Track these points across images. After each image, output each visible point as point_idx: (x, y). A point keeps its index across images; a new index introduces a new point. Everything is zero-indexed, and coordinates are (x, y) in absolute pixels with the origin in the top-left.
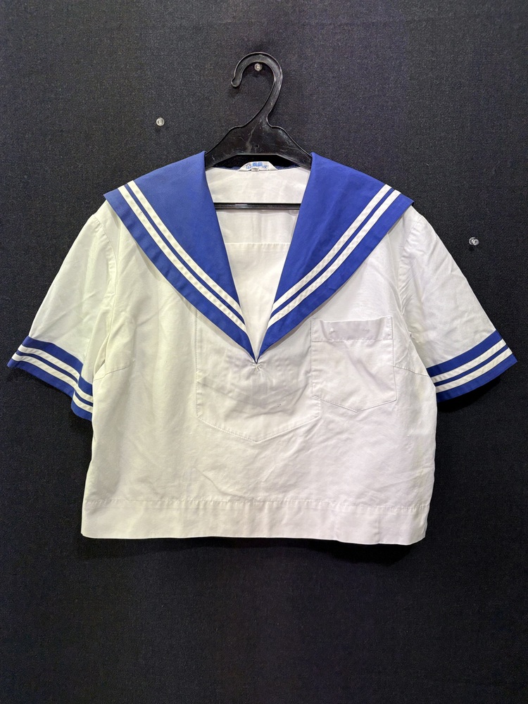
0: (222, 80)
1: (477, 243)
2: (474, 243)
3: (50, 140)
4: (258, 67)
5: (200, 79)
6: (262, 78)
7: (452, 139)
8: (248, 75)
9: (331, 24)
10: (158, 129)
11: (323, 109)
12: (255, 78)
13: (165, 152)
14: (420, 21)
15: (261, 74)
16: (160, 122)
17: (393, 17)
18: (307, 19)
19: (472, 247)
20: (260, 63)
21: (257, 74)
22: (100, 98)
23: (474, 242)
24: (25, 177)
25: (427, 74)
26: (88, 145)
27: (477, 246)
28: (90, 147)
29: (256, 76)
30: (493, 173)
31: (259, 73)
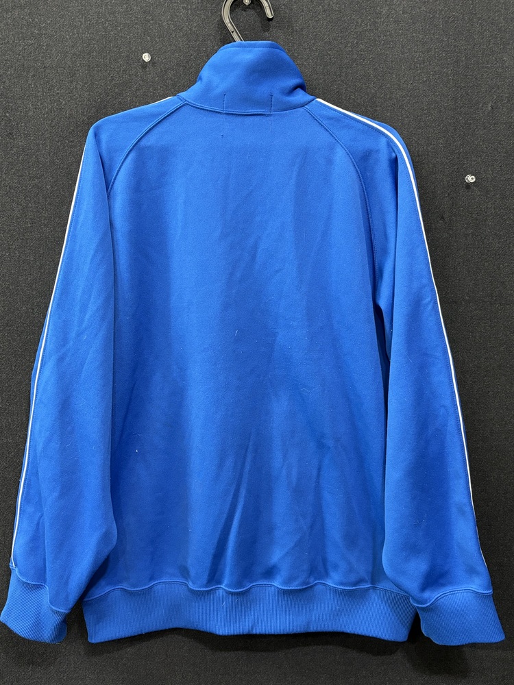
0: (210, 14)
1: (474, 180)
3: (34, 76)
4: (247, 1)
5: (187, 13)
6: (253, 12)
7: (447, 74)
8: (237, 9)
10: (145, 65)
11: (314, 44)
12: (244, 13)
13: (151, 89)
15: (250, 8)
16: (146, 57)
19: (468, 186)
21: (245, 8)
22: (85, 33)
23: (470, 179)
24: (8, 115)
25: (420, 8)
26: (72, 82)
27: (474, 183)
28: (74, 83)
29: (245, 11)
30: (490, 108)
31: (248, 7)
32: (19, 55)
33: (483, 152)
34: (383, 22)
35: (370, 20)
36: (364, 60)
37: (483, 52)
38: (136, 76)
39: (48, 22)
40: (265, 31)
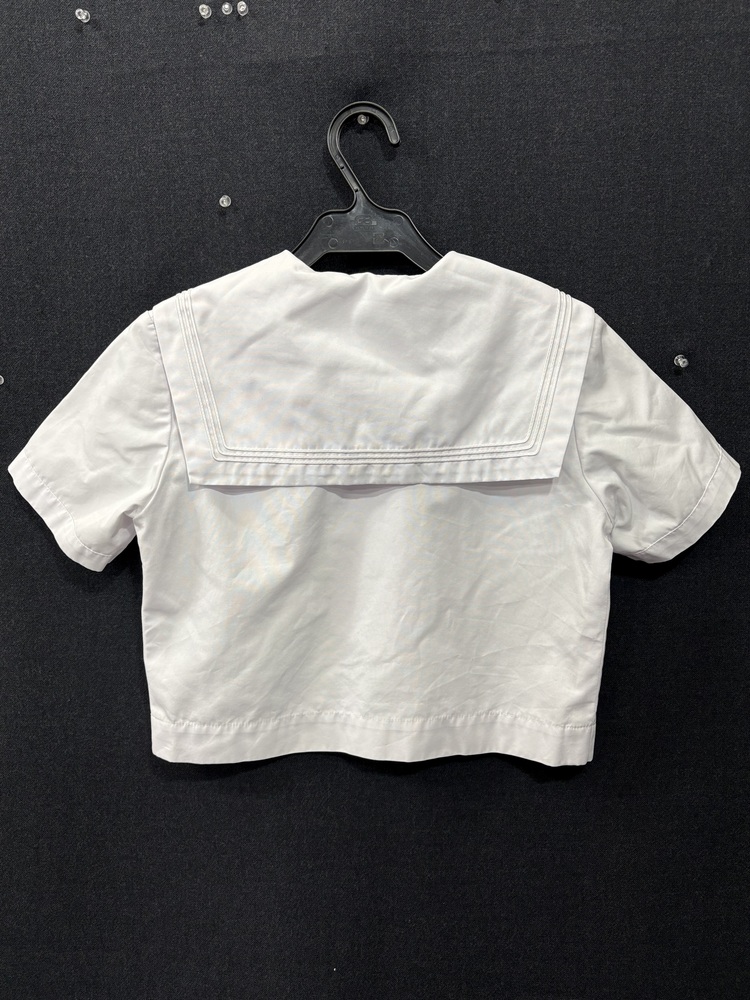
0: (312, 140)
1: (686, 364)
2: (681, 363)
3: (72, 232)
4: (363, 120)
5: (281, 138)
6: (370, 134)
8: (350, 132)
9: (466, 54)
10: (223, 212)
11: (459, 177)
12: (358, 135)
13: (233, 245)
14: (596, 45)
15: (368, 129)
16: (225, 202)
17: (557, 41)
18: (433, 47)
19: (678, 370)
20: (366, 114)
21: (362, 128)
22: (139, 170)
25: (608, 123)
26: (123, 239)
27: (686, 368)
29: (360, 133)
30: (708, 264)
31: (365, 127)
33: (699, 325)
34: (556, 144)
35: (537, 141)
36: (529, 197)
37: (699, 185)
38: (212, 227)
40: (389, 160)
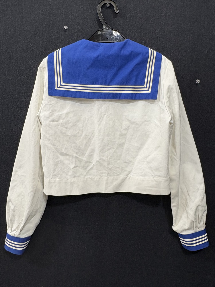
0: (92, 10)
1: (199, 82)
3: (20, 34)
4: (108, 5)
5: (83, 10)
6: (110, 10)
7: (189, 38)
8: (104, 9)
10: (65, 31)
11: (135, 24)
12: (107, 10)
13: (67, 40)
16: (66, 27)
19: (197, 84)
20: (109, 3)
21: (107, 8)
23: (198, 81)
28: (36, 37)
29: (107, 9)
30: (207, 52)
31: (109, 7)
32: (14, 25)
34: (164, 15)
35: (158, 14)
36: (156, 31)
38: (62, 35)
39: (26, 12)
40: (115, 18)
